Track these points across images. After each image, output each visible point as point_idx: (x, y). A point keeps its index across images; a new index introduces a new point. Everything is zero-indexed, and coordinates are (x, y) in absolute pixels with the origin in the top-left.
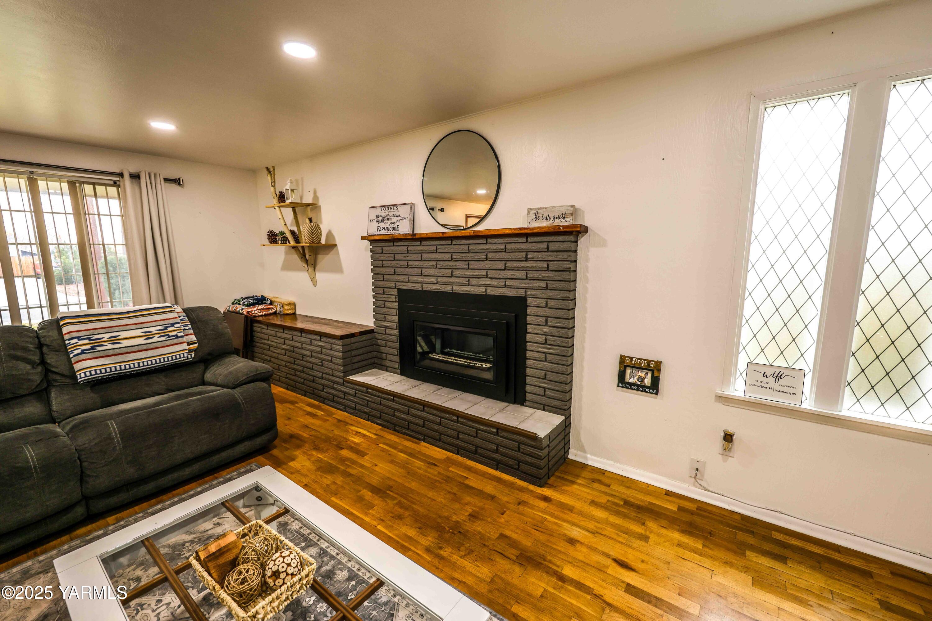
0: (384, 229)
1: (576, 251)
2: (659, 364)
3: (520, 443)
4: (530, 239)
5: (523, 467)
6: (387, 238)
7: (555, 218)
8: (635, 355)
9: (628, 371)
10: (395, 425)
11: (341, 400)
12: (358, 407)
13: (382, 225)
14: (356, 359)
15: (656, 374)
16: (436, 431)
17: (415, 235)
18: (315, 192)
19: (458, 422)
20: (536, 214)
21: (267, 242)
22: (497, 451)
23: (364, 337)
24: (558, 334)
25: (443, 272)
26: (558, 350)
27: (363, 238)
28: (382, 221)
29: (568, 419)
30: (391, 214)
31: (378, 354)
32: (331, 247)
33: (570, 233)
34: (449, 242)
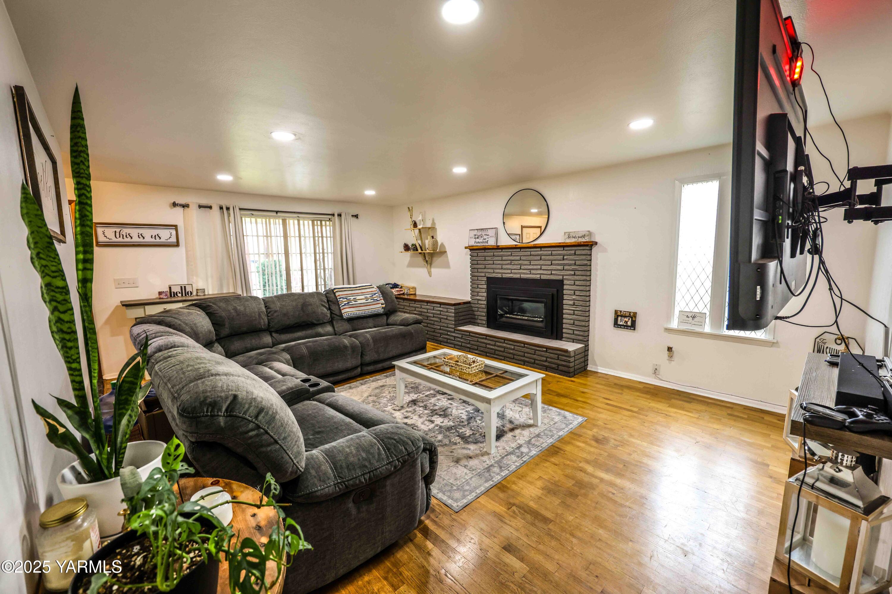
0: (479, 242)
1: (591, 255)
2: (635, 314)
3: (559, 355)
4: (565, 249)
5: (561, 368)
6: (482, 247)
7: (579, 237)
8: (623, 310)
9: (619, 318)
10: (486, 352)
11: (452, 341)
12: (463, 344)
13: (477, 240)
14: (462, 318)
15: (634, 319)
16: (512, 353)
17: (499, 246)
18: (433, 220)
19: (524, 347)
20: (569, 235)
21: (403, 250)
22: (546, 361)
23: (465, 306)
24: (581, 299)
25: (515, 267)
26: (580, 308)
27: (466, 248)
28: (478, 238)
29: (587, 346)
30: (483, 234)
31: (473, 316)
32: (443, 253)
33: (587, 245)
34: (519, 250)
